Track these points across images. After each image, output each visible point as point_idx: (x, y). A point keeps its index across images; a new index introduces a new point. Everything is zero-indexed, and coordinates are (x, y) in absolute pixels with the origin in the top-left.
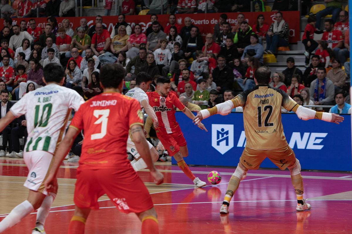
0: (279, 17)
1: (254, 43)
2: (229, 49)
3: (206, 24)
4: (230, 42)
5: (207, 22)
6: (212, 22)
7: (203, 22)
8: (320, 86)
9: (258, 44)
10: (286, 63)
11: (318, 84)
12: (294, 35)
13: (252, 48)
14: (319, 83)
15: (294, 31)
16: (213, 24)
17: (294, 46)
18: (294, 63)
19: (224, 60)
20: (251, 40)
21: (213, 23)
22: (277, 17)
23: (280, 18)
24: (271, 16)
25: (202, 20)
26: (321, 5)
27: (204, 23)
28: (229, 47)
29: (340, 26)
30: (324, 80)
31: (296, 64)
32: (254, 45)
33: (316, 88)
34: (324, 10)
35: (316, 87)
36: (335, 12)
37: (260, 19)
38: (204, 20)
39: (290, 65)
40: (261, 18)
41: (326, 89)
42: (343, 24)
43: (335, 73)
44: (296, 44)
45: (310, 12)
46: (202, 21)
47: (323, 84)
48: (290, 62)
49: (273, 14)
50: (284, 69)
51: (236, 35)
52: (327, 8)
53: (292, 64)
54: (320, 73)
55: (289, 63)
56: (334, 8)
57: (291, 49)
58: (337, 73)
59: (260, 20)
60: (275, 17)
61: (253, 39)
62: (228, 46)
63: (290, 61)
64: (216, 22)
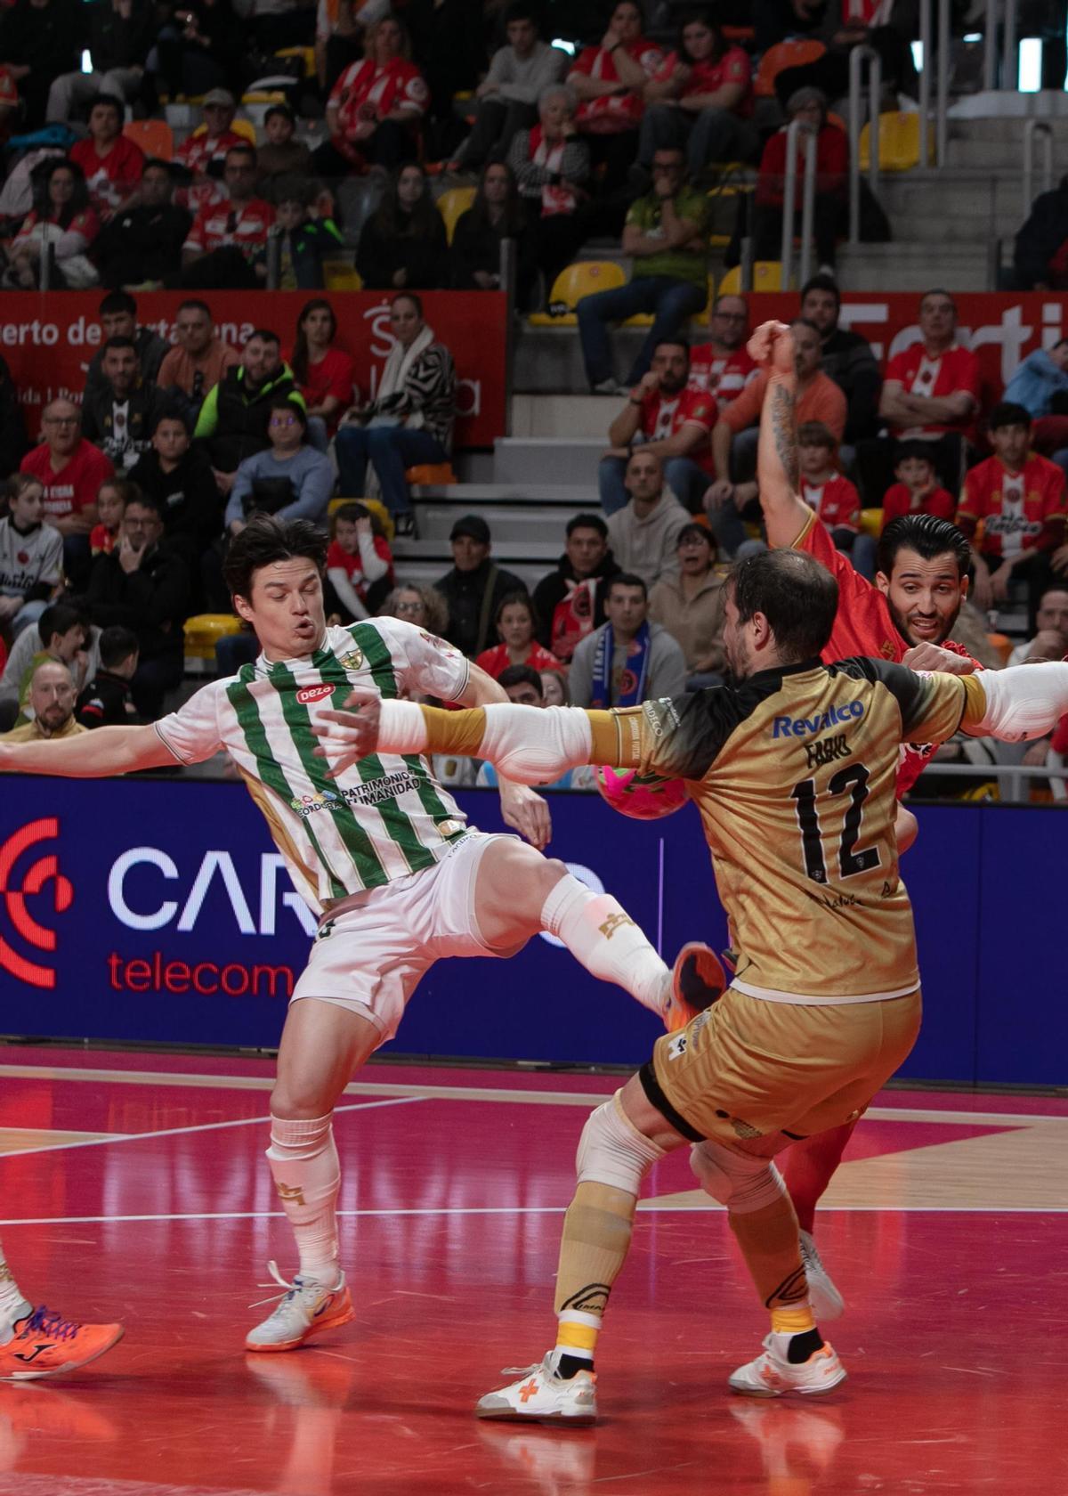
0: (408, 316)
1: (289, 446)
2: (175, 472)
3: (43, 345)
4: (176, 434)
5: (50, 334)
6: (76, 334)
7: (29, 335)
8: (620, 660)
9: (308, 448)
10: (449, 544)
11: (612, 652)
12: (476, 408)
13: (278, 472)
14: (617, 645)
15: (476, 387)
16: (78, 347)
17: (477, 462)
18: (487, 547)
19: (149, 521)
20: (275, 430)
21: (81, 340)
22: (395, 318)
23: (412, 322)
24: (368, 314)
25: (25, 324)
26: (606, 267)
27: (36, 340)
28: (171, 460)
29: (704, 367)
30: (640, 632)
31: (498, 550)
32: (288, 455)
33: (598, 678)
34: (619, 290)
35: (599, 670)
36: (671, 300)
37: (313, 319)
38: (36, 326)
39: (464, 554)
40: (319, 313)
41: (646, 677)
42: (721, 359)
43: (691, 597)
44: (490, 450)
45: (553, 299)
46: (23, 329)
47: (638, 649)
48: (466, 540)
49: (379, 304)
50: (439, 572)
51: (212, 397)
52: (637, 279)
53: (475, 550)
54: (627, 602)
55: (461, 543)
56: (666, 282)
57: (461, 477)
58: (700, 596)
59: (315, 326)
60: (386, 319)
61: (281, 424)
62: (171, 454)
63: (468, 534)
64: (95, 338)
